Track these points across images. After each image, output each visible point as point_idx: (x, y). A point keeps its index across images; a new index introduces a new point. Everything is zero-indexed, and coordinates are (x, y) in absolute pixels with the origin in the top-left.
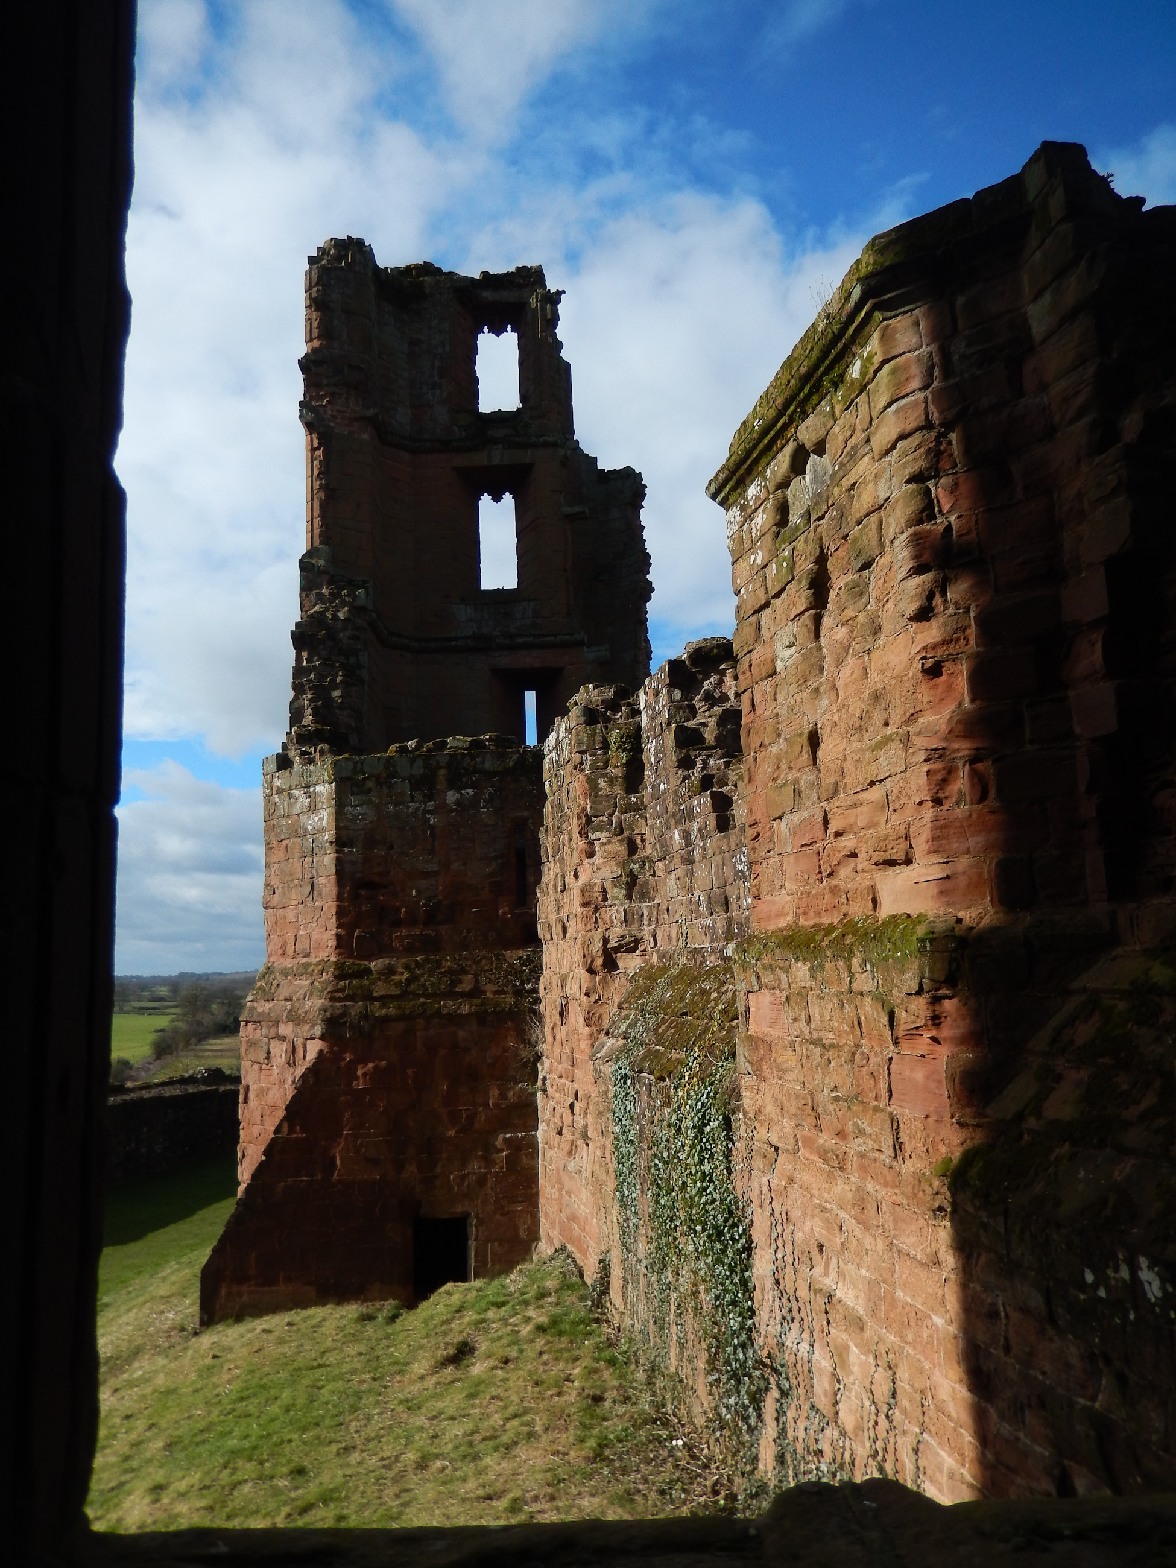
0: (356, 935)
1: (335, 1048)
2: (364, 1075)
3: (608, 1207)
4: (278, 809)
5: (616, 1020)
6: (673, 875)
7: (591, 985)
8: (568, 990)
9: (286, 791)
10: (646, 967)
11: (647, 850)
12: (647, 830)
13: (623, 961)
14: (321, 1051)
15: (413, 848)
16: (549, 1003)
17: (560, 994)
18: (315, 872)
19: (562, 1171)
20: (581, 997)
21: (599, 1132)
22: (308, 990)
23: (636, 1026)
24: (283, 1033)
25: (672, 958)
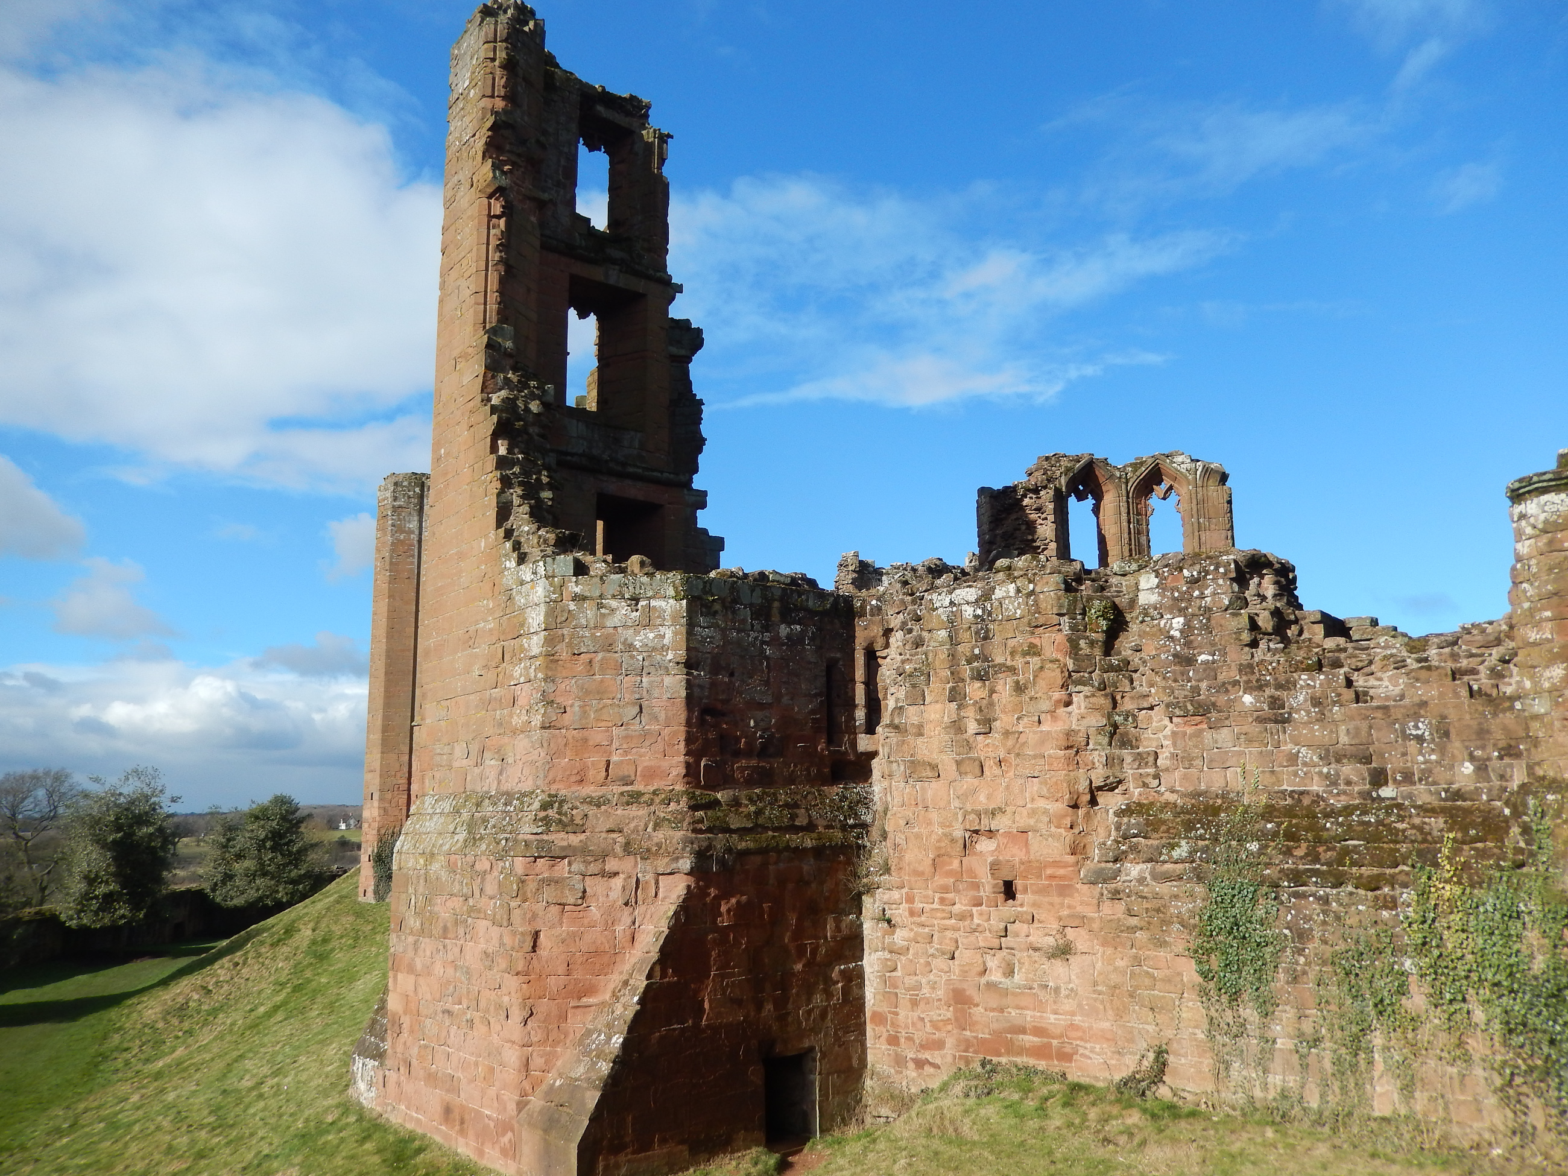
0: (703, 764)
1: (701, 883)
2: (729, 911)
3: (1162, 1008)
4: (574, 617)
5: (1134, 848)
6: (1225, 730)
7: (1074, 818)
8: (1001, 823)
9: (592, 599)
10: (1152, 804)
11: (1128, 705)
12: (1145, 689)
13: (1103, 798)
14: (689, 887)
15: (751, 678)
16: (918, 836)
17: (968, 827)
18: (645, 693)
19: (971, 992)
20: (1053, 829)
21: (1124, 946)
22: (649, 820)
23: (1210, 852)
24: (615, 869)
25: (1223, 797)
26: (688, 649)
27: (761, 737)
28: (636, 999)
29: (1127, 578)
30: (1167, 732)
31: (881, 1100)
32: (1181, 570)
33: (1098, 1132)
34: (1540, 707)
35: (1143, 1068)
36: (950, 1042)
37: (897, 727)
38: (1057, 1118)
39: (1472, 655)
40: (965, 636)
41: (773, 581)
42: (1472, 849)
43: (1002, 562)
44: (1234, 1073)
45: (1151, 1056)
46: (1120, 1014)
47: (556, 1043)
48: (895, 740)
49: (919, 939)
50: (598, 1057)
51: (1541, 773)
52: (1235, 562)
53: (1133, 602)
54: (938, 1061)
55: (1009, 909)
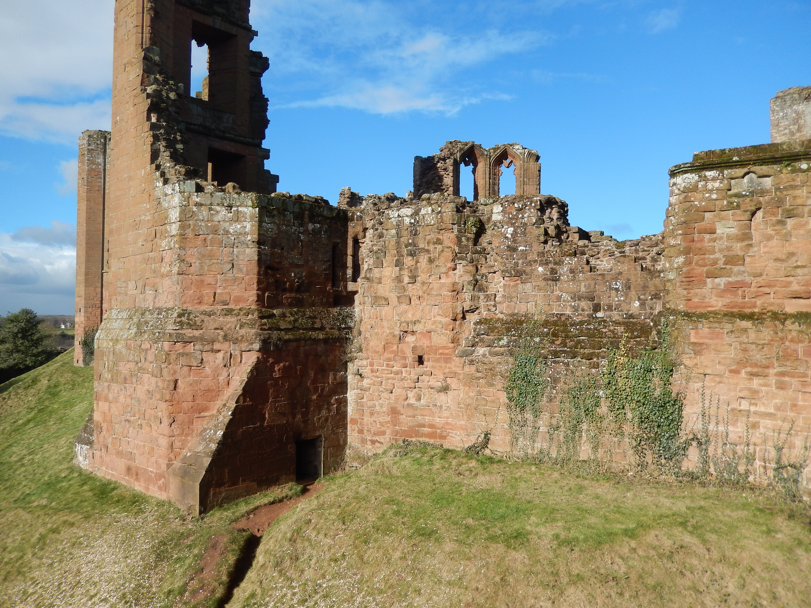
0: (266, 295)
1: (265, 356)
2: (279, 370)
3: (489, 414)
4: (196, 215)
5: (482, 340)
6: (529, 284)
7: (454, 325)
8: (418, 328)
9: (206, 205)
10: (492, 319)
11: (483, 271)
12: (492, 263)
13: (469, 316)
14: (258, 358)
15: (293, 251)
16: (377, 334)
17: (402, 330)
18: (235, 257)
19: (400, 408)
20: (444, 331)
21: (474, 386)
22: (237, 324)
23: (517, 342)
24: (219, 348)
25: (525, 316)
26: (259, 234)
27: (297, 282)
28: (230, 413)
29: (487, 207)
30: (501, 284)
31: (354, 459)
32: (514, 204)
33: (456, 470)
34: (671, 276)
35: (479, 442)
36: (388, 432)
37: (368, 279)
38: (437, 465)
39: (645, 251)
40: (405, 233)
41: (305, 200)
42: (635, 341)
43: (425, 196)
44: (520, 443)
45: (483, 436)
46: (469, 418)
47: (187, 435)
48: (367, 285)
49: (376, 384)
50: (210, 441)
51: (668, 307)
52: (540, 200)
53: (489, 219)
54: (382, 441)
55: (420, 369)
